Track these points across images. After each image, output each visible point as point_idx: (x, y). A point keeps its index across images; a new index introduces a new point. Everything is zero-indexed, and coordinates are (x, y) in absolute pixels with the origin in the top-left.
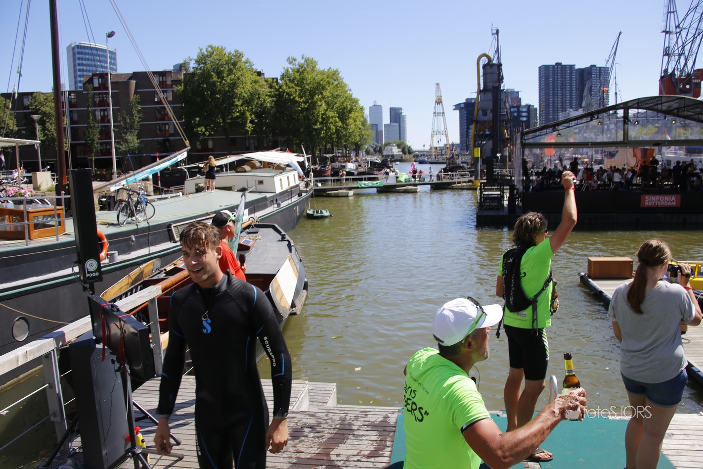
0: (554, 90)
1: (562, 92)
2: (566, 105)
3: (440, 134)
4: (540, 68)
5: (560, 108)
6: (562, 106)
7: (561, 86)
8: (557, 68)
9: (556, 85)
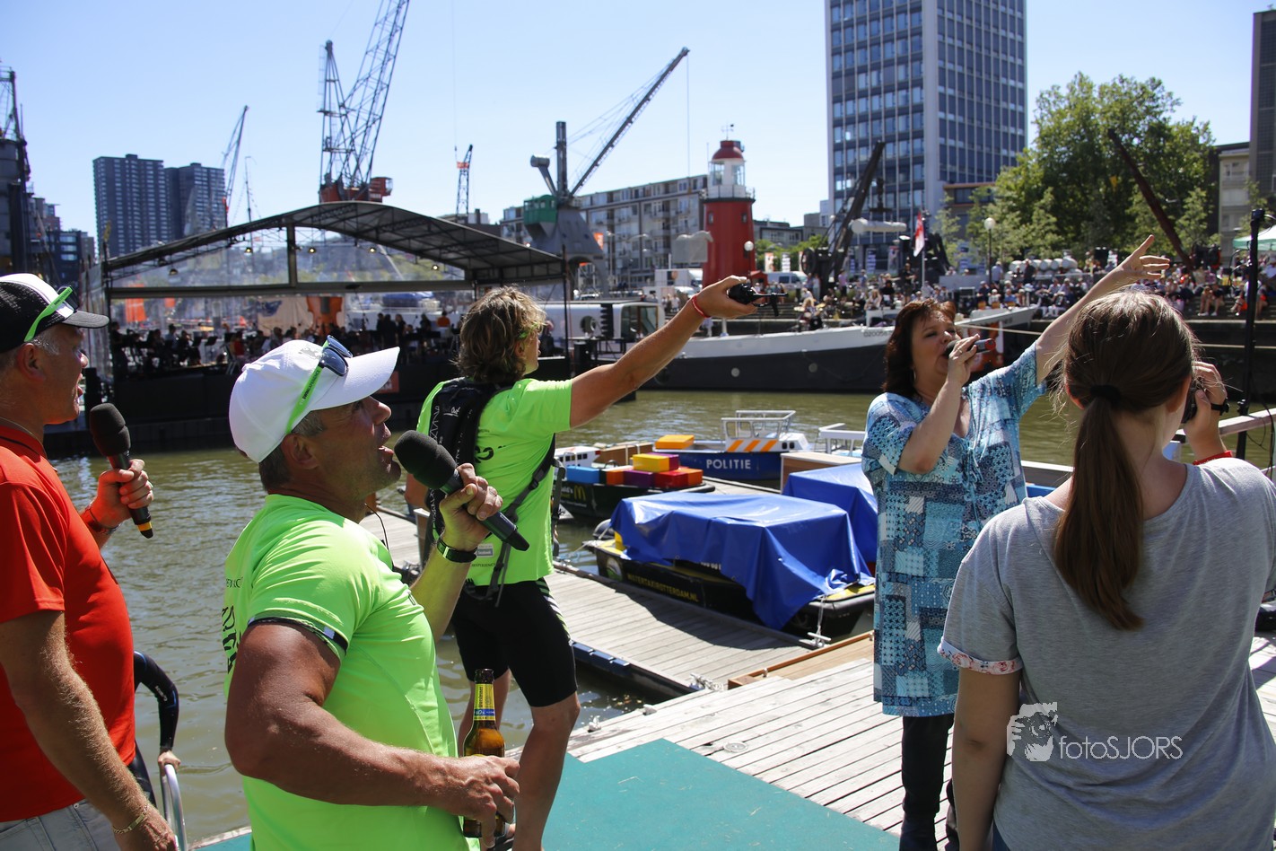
0: (125, 205)
1: (141, 208)
2: (149, 234)
4: (96, 163)
5: (139, 239)
6: (142, 234)
7: (137, 198)
8: (130, 164)
9: (128, 195)
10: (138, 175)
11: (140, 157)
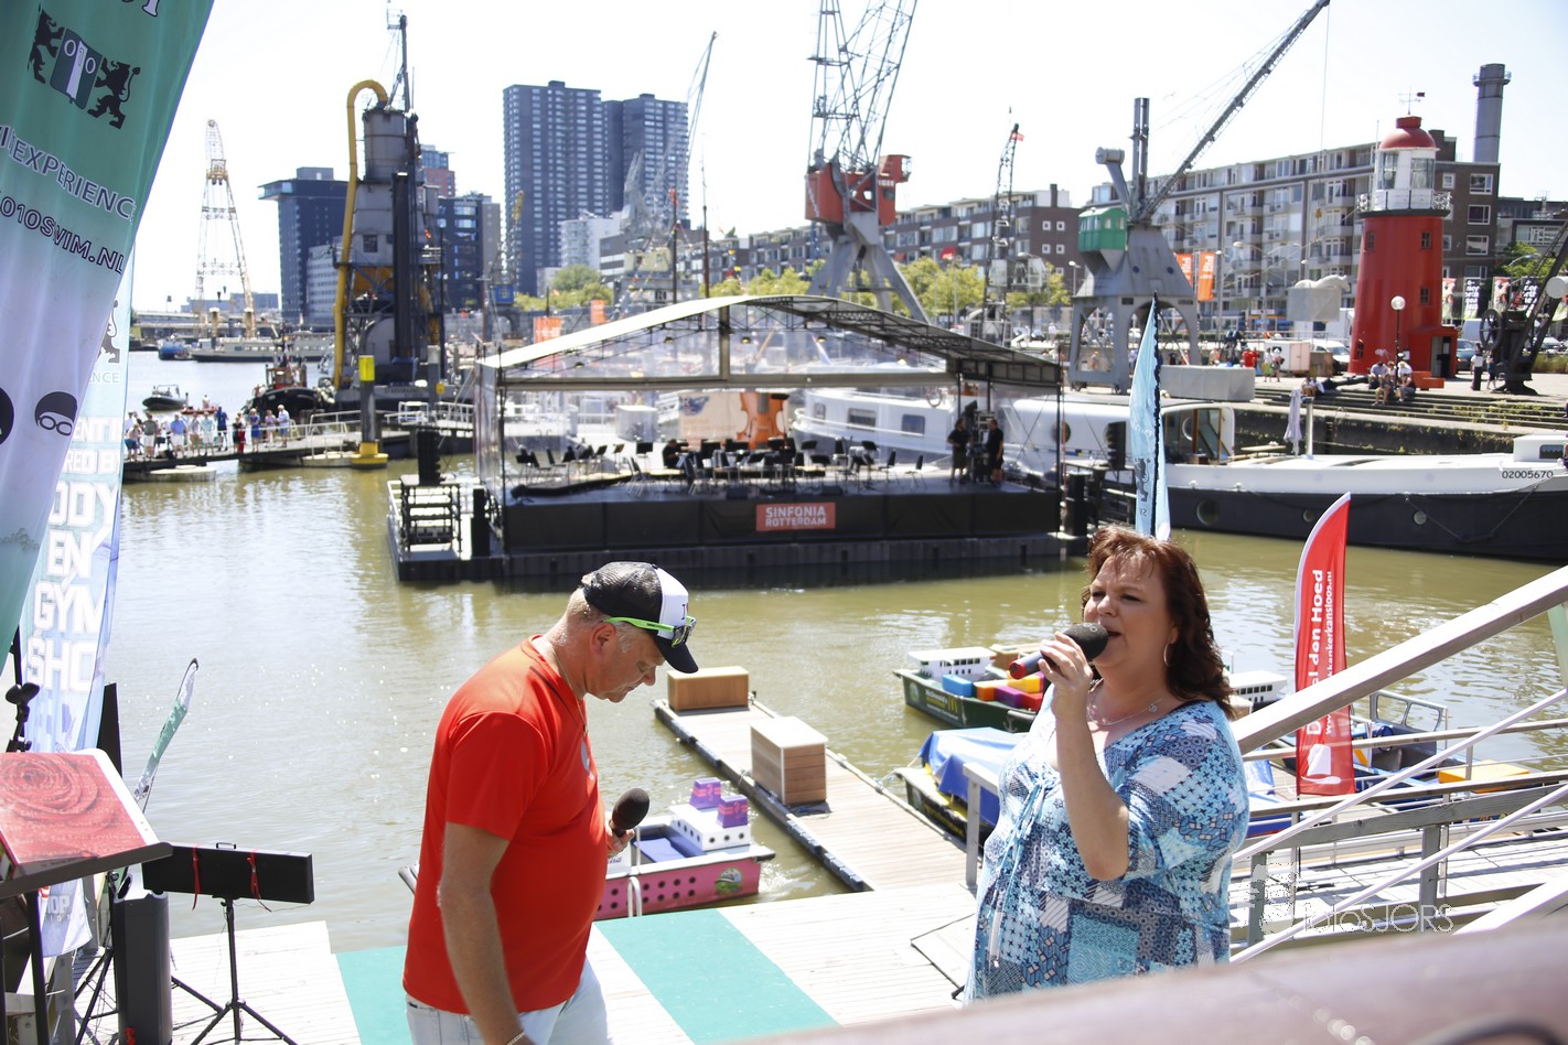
0: (544, 156)
1: (567, 161)
2: (577, 200)
5: (562, 206)
6: (567, 200)
8: (554, 96)
9: (550, 141)
10: (565, 112)
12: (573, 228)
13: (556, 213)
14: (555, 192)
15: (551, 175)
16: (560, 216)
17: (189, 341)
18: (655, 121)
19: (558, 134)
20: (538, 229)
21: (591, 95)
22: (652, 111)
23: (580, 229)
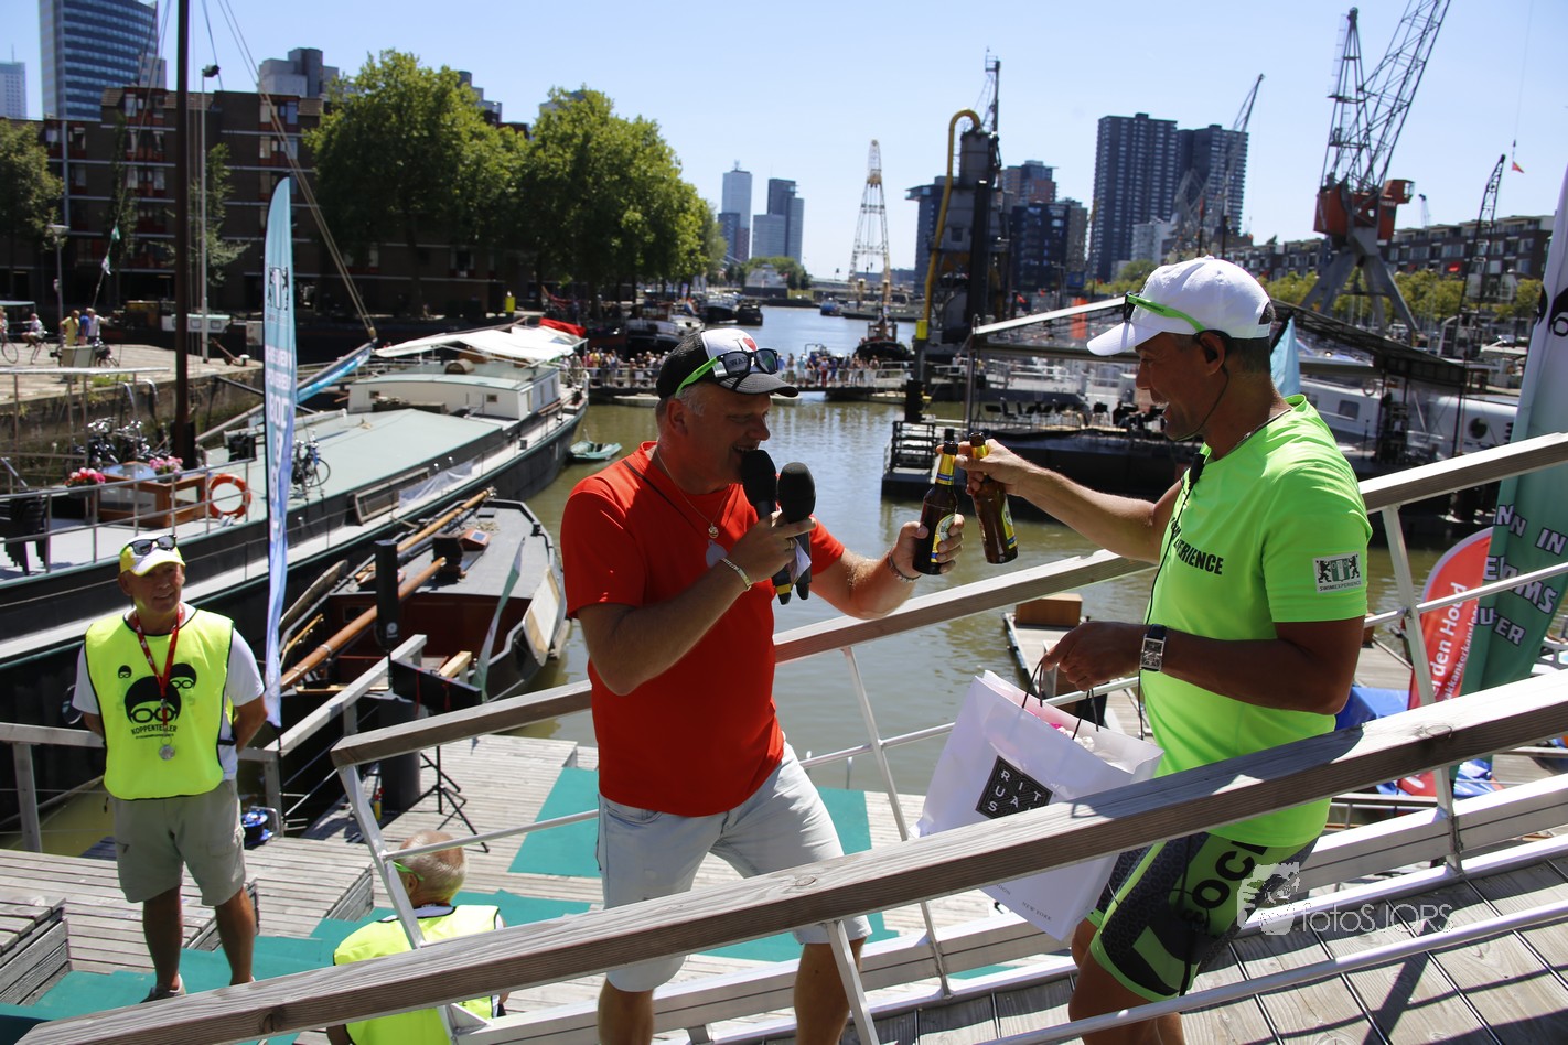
0: (1127, 172)
1: (1145, 177)
2: (1150, 208)
3: (872, 253)
4: (1102, 122)
5: (1137, 213)
6: (1142, 207)
7: (1142, 164)
8: (1138, 125)
9: (1133, 160)
10: (1147, 138)
11: (1151, 117)
12: (1143, 230)
13: (1132, 217)
14: (1133, 201)
15: (1131, 187)
16: (1135, 221)
17: (842, 302)
18: (1220, 147)
19: (1140, 155)
20: (1117, 230)
21: (1169, 125)
22: (1218, 139)
23: (1148, 231)
